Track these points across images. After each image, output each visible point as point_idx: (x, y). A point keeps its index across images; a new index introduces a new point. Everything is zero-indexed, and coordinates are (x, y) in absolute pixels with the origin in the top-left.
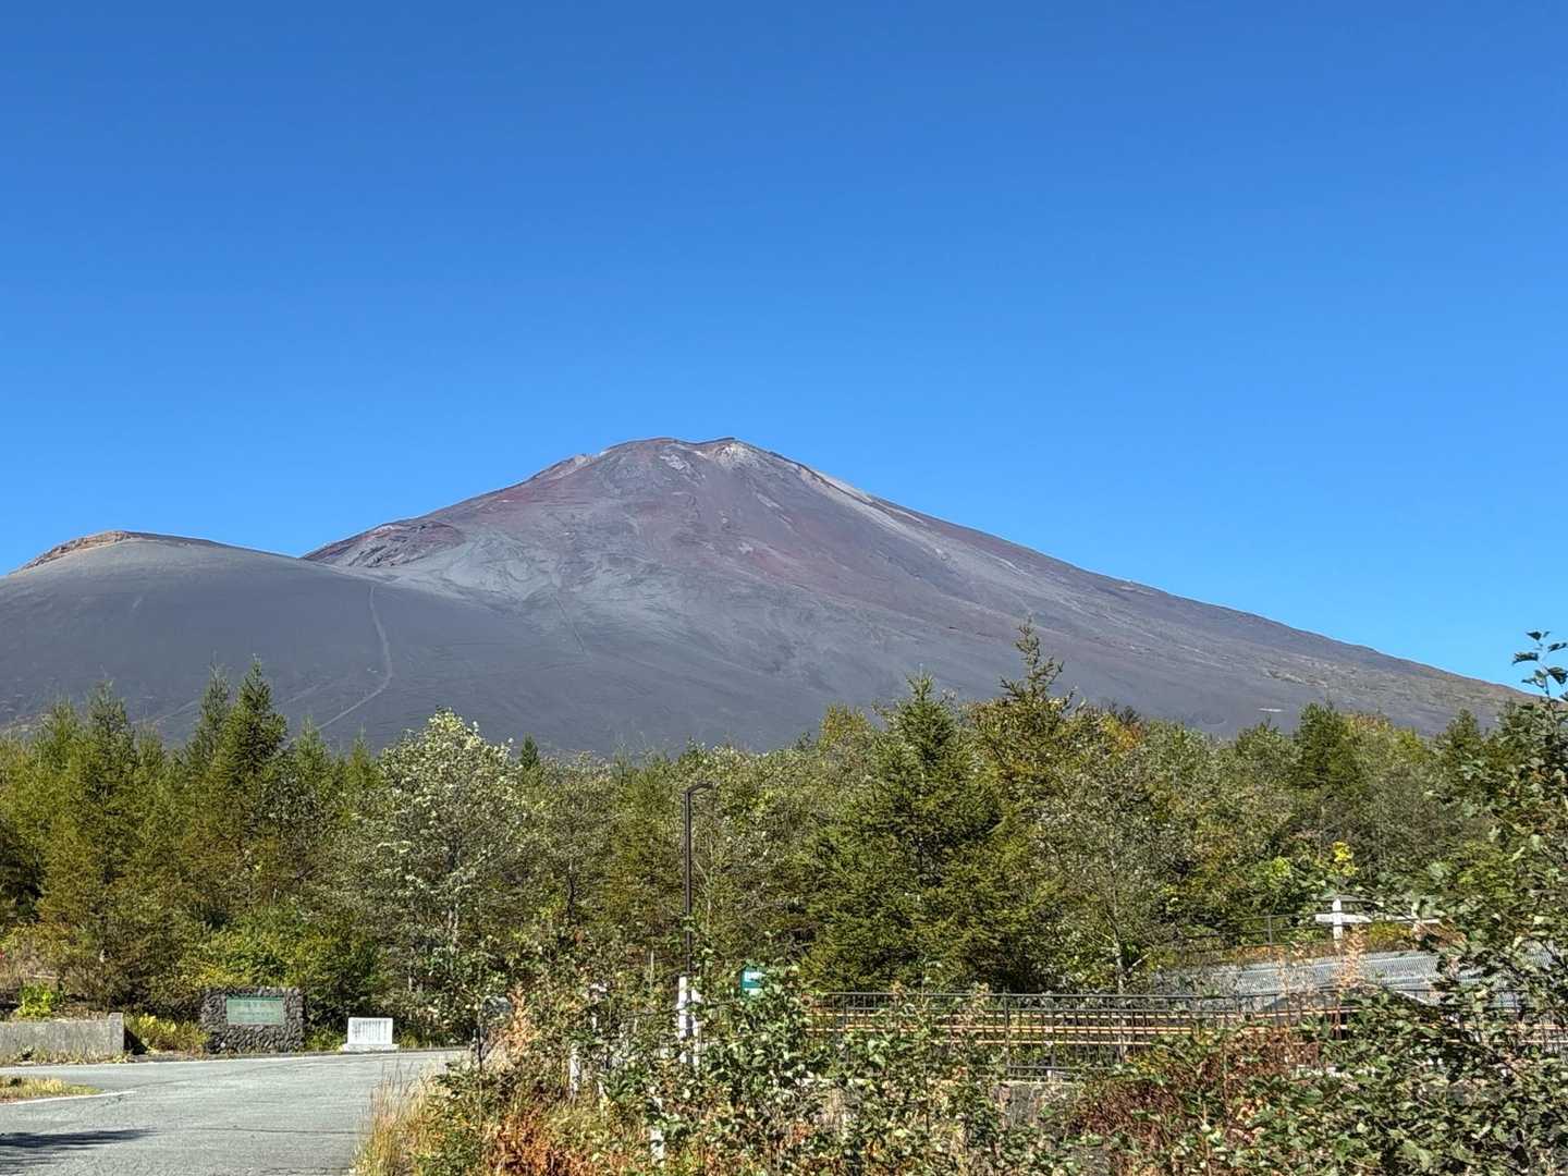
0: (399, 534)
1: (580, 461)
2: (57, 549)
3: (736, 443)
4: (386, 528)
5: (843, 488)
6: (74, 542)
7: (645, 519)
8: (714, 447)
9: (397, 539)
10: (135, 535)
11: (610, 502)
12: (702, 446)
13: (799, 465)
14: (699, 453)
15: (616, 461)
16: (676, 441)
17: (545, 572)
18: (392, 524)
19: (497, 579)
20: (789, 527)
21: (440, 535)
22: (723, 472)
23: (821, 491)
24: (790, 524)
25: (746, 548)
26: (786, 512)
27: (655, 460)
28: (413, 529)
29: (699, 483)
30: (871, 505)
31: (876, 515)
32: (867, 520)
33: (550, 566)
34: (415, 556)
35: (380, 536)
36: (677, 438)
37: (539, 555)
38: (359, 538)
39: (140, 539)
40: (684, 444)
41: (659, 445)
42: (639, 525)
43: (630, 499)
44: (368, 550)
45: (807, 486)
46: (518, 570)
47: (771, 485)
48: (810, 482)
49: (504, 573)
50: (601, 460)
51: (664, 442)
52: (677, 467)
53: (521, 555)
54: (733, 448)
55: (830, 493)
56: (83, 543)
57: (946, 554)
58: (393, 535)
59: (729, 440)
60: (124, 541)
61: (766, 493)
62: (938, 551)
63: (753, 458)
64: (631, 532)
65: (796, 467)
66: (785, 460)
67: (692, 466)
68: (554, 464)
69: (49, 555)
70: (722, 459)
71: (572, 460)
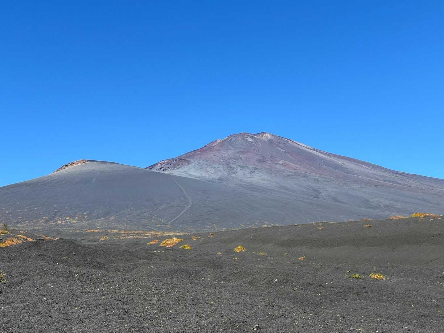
0: (168, 163)
1: (219, 141)
2: (64, 166)
3: (267, 133)
4: (163, 161)
5: (303, 146)
6: (69, 164)
7: (245, 156)
8: (260, 135)
9: (168, 164)
10: (90, 161)
11: (232, 151)
12: (256, 135)
13: (288, 139)
14: (256, 137)
15: (231, 140)
16: (248, 134)
17: (220, 171)
18: (166, 160)
19: (205, 173)
20: (290, 157)
21: (182, 162)
22: (265, 142)
23: (296, 146)
24: (290, 156)
25: (281, 162)
26: (288, 153)
27: (243, 139)
28: (173, 161)
29: (258, 145)
30: (313, 150)
31: (314, 152)
32: (314, 154)
33: (222, 169)
34: (175, 168)
35: (161, 164)
36: (249, 133)
37: (217, 166)
38: (156, 165)
39: (91, 162)
40: (251, 134)
41: (243, 135)
42: (244, 157)
43: (238, 150)
44: (159, 168)
45: (292, 145)
46: (212, 171)
47: (280, 145)
48: (292, 144)
49: (207, 171)
50: (226, 140)
51: (245, 134)
52: (250, 141)
53: (211, 166)
54: (266, 135)
55: (299, 147)
56: (73, 164)
57: (342, 163)
58: (166, 164)
59: (265, 133)
60: (86, 163)
61: (280, 147)
62: (339, 163)
63: (273, 138)
64: (242, 159)
65: (287, 140)
66: (283, 138)
67: (255, 140)
68: (210, 143)
69: (61, 168)
70: (263, 138)
71: (216, 141)
